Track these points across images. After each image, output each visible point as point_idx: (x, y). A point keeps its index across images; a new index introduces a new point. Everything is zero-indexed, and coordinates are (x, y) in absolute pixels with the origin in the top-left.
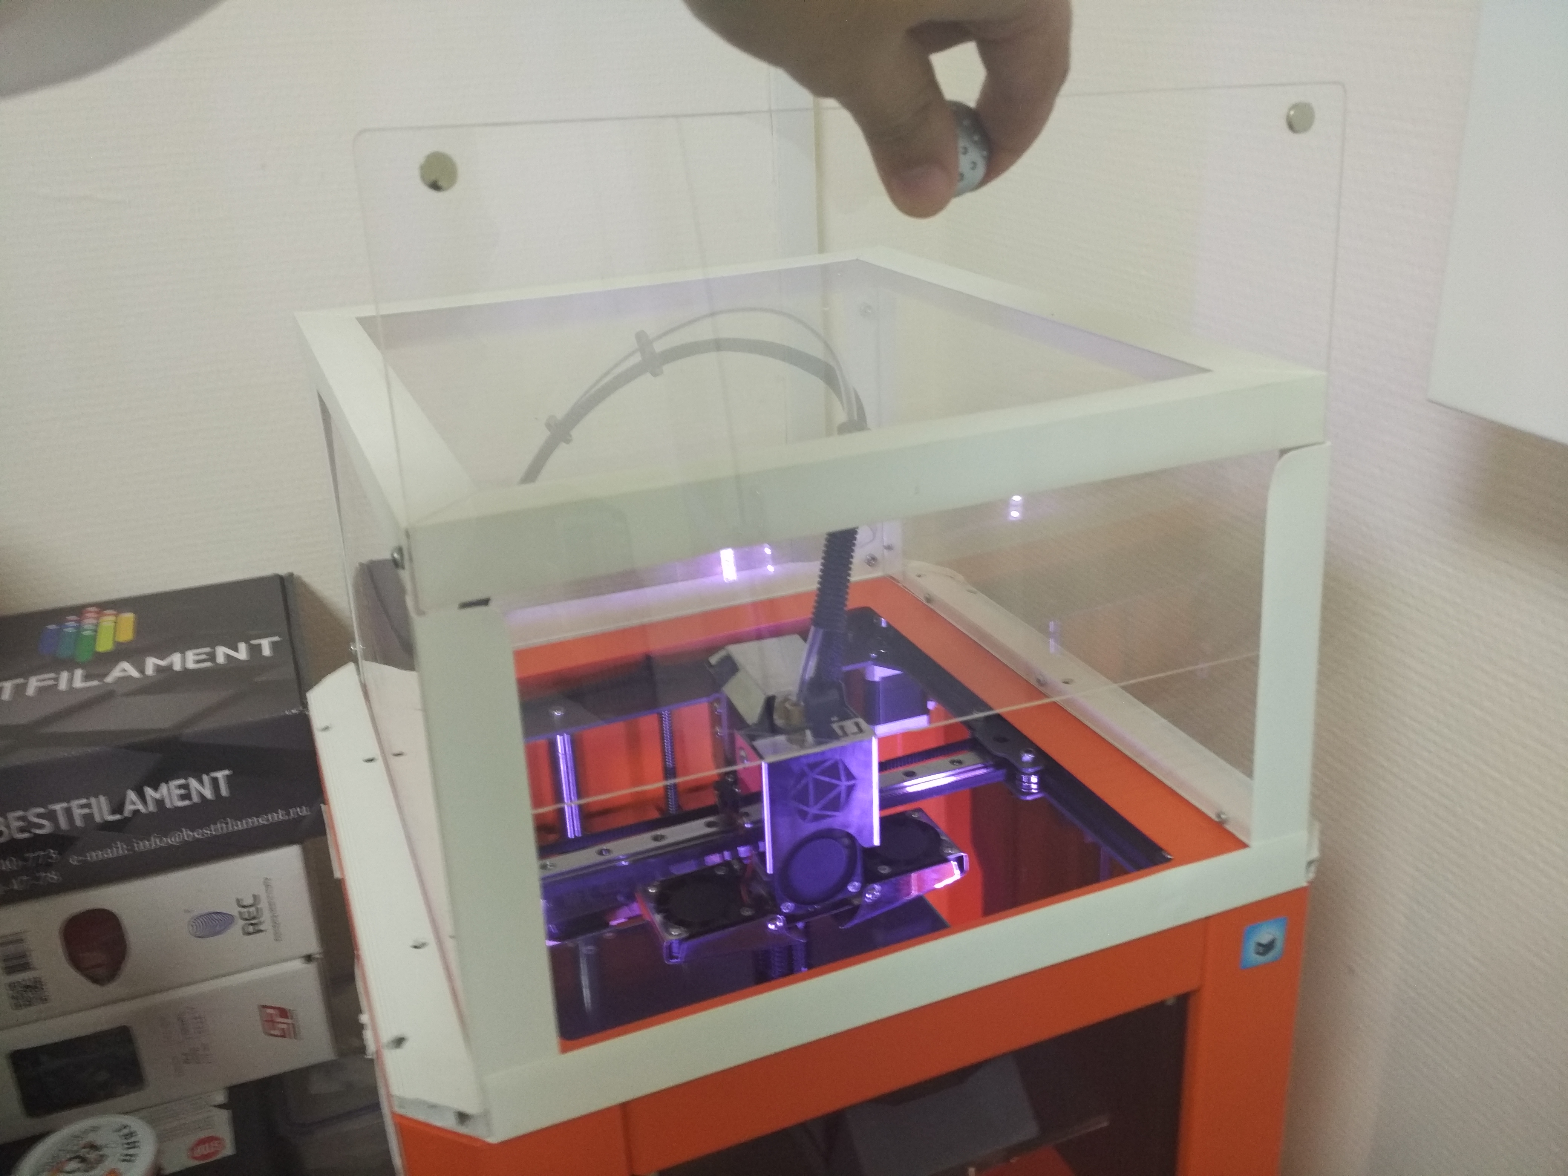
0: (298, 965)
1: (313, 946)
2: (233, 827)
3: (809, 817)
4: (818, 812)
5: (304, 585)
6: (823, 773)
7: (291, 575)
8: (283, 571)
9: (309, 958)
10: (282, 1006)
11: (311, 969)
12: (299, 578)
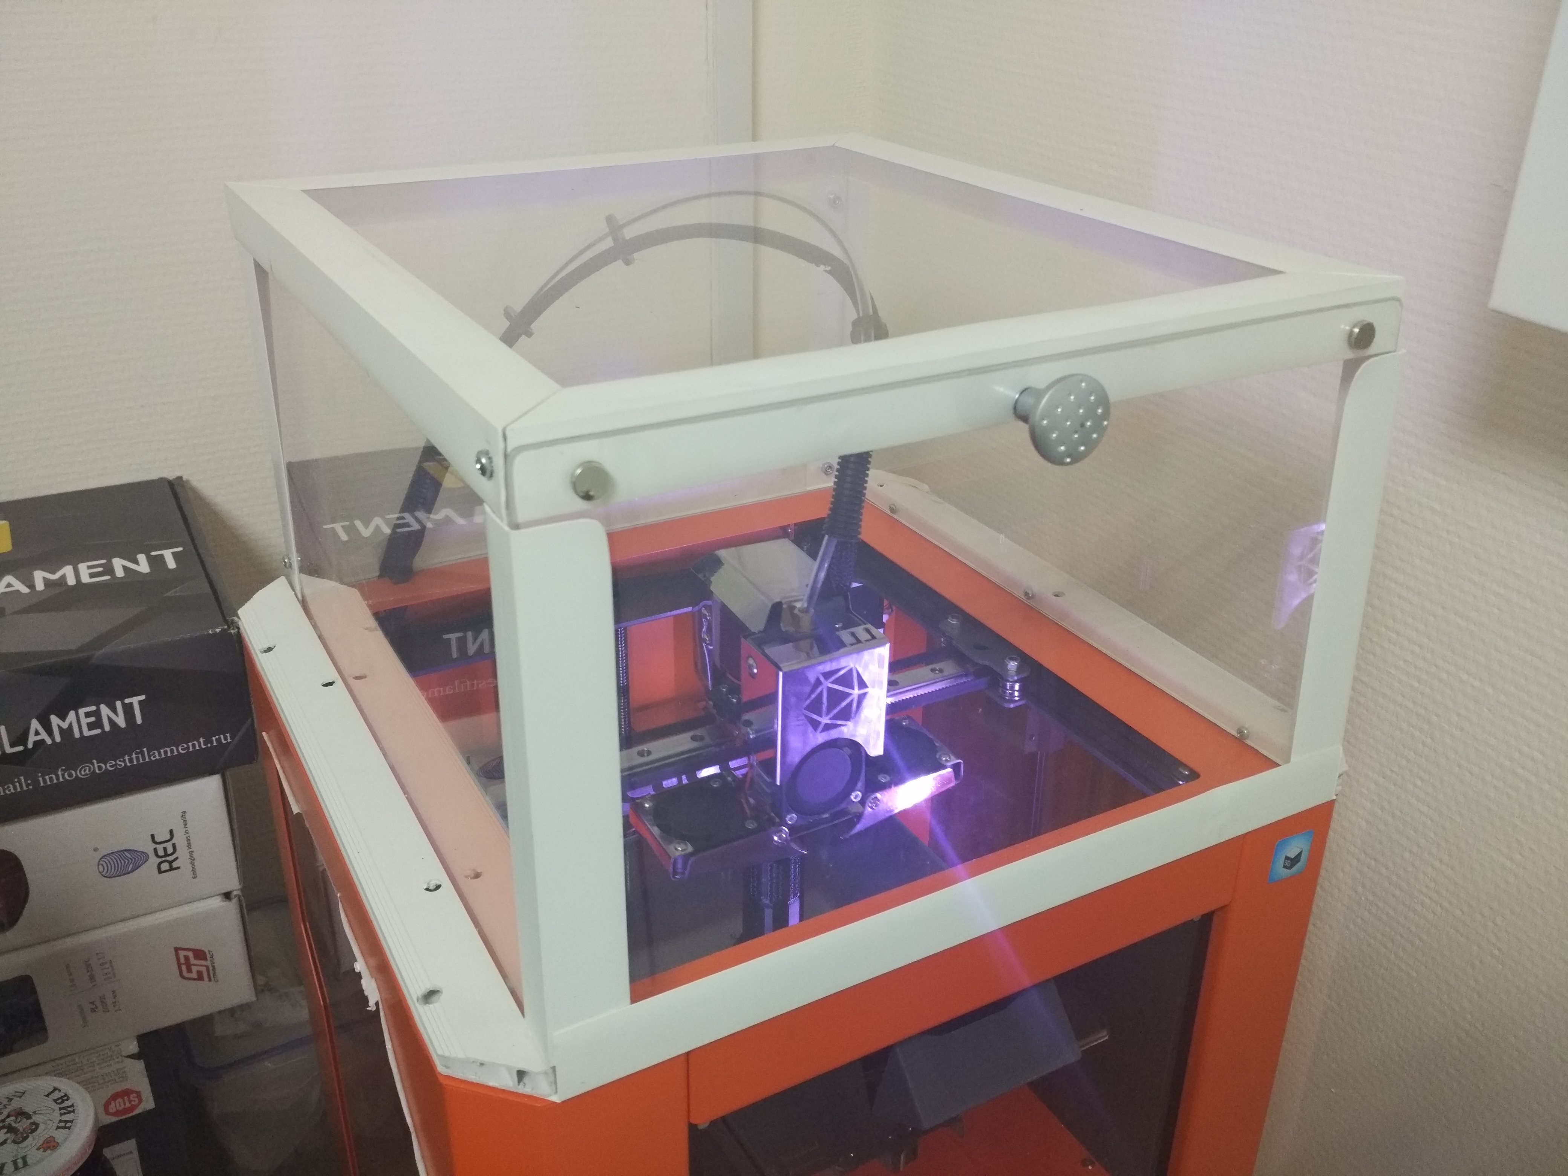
0: (216, 903)
1: (233, 883)
2: (149, 756)
3: (821, 727)
4: (829, 722)
5: (194, 490)
6: (835, 682)
7: (180, 478)
8: (171, 475)
9: (227, 896)
10: (198, 947)
11: (231, 908)
12: (188, 481)
